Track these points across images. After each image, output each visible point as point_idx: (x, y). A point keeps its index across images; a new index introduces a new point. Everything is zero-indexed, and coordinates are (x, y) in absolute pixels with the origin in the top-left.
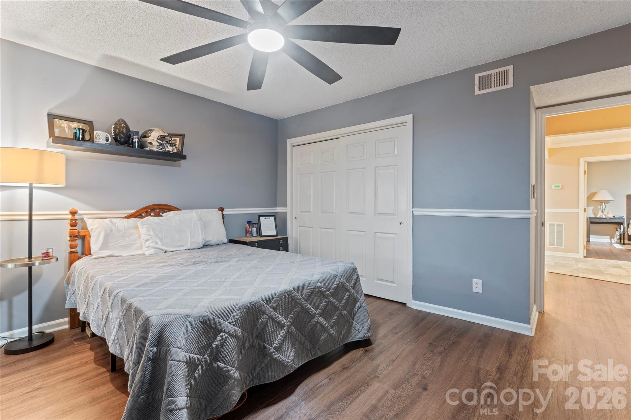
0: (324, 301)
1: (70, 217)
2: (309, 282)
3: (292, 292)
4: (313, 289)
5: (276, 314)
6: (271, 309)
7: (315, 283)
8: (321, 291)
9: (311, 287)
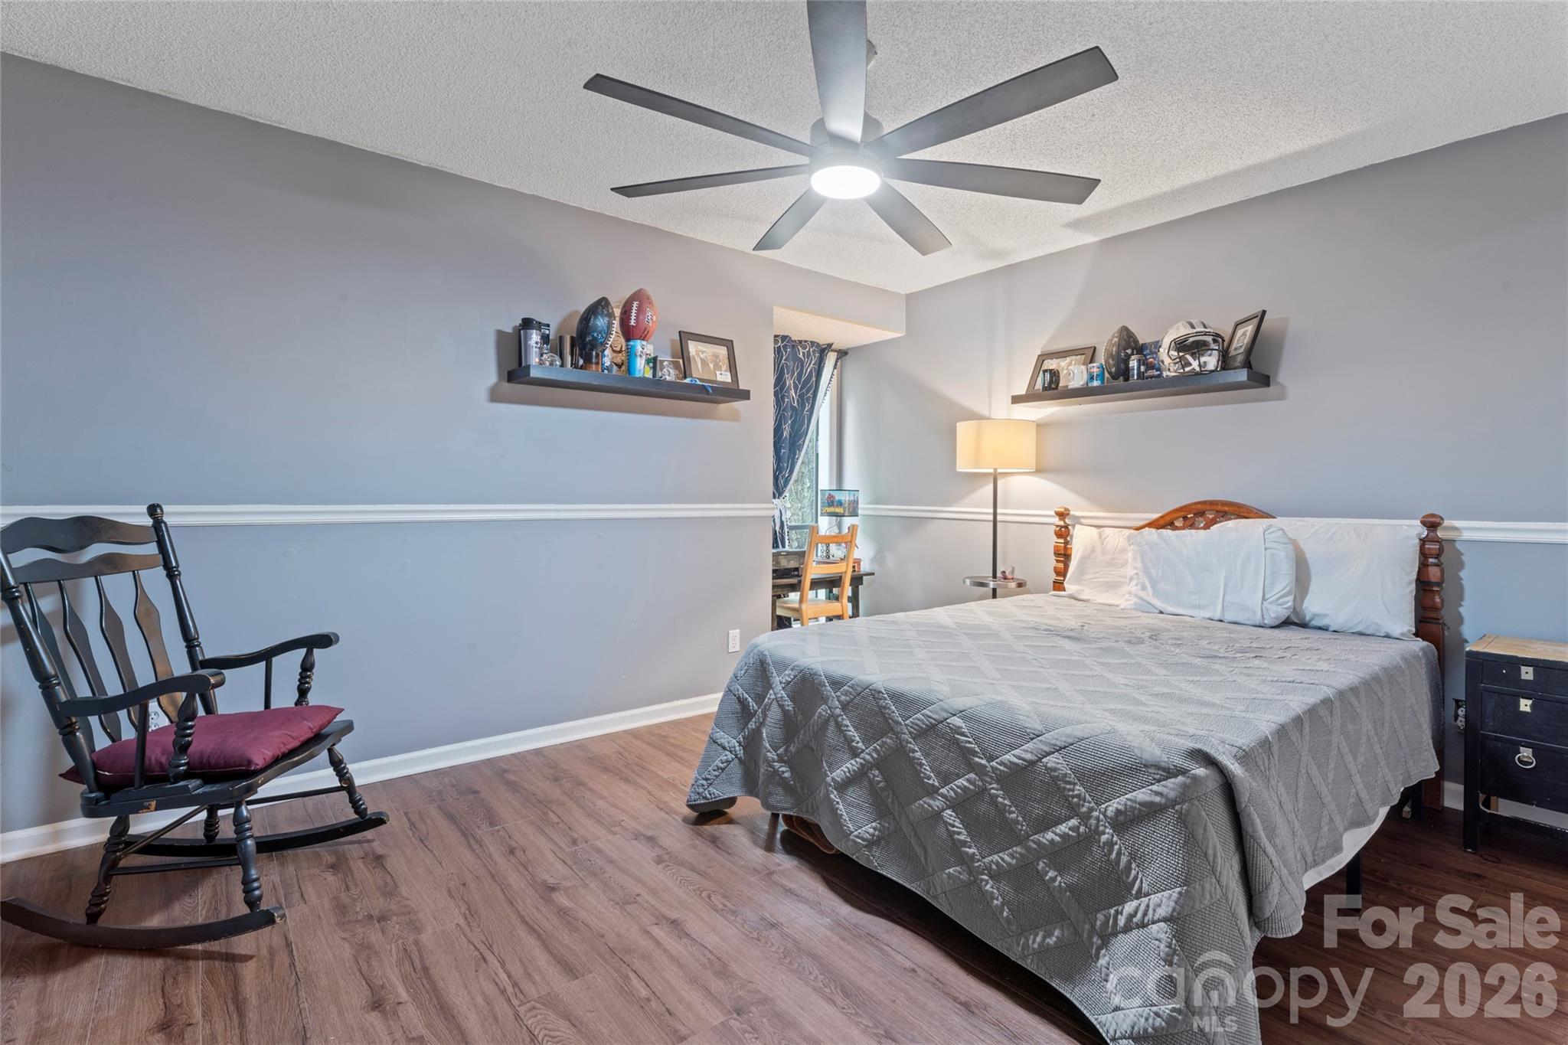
0: (966, 777)
1: (1056, 521)
2: (932, 698)
3: (881, 694)
4: (933, 721)
5: (844, 717)
6: (837, 702)
7: (946, 711)
8: (957, 742)
9: (929, 714)
